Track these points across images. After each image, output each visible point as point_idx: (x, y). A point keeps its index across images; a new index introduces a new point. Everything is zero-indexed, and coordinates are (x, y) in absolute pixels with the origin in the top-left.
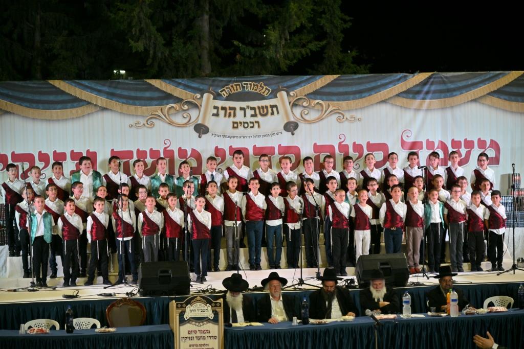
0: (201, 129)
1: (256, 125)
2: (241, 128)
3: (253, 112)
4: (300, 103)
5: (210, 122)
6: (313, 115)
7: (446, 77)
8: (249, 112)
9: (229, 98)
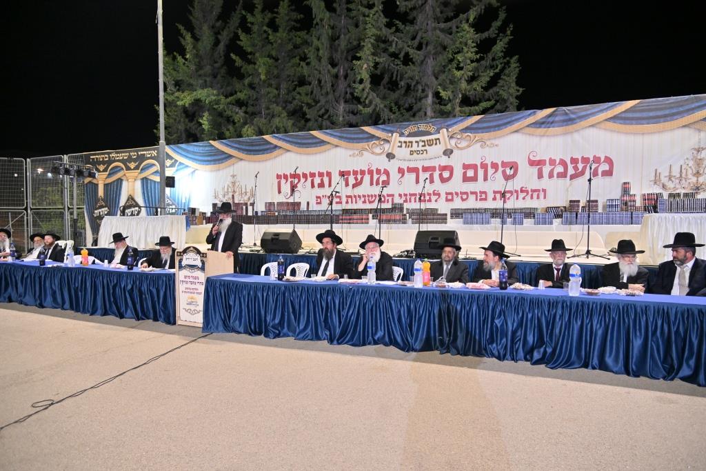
0: (390, 156)
1: (425, 152)
2: (415, 154)
3: (423, 144)
4: (455, 136)
5: (396, 151)
6: (464, 144)
7: (568, 110)
8: (421, 144)
9: (410, 135)
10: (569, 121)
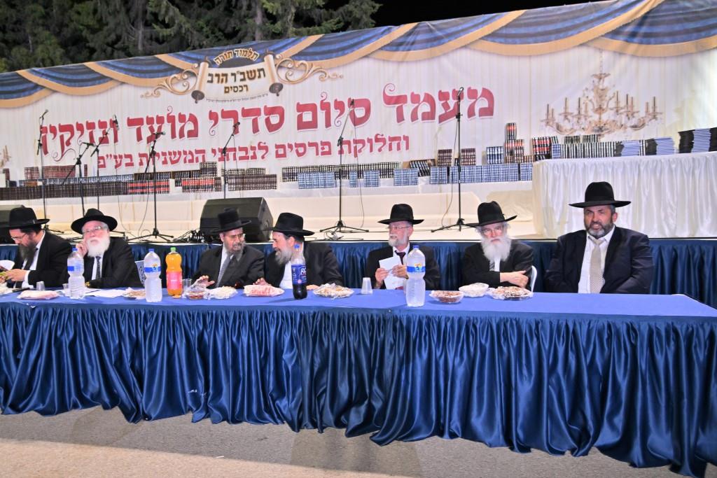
0: (198, 95)
1: (245, 89)
2: (231, 92)
3: (242, 77)
4: (285, 65)
5: (206, 89)
6: (297, 76)
7: (434, 25)
8: (239, 77)
9: (224, 65)
10: (435, 41)
